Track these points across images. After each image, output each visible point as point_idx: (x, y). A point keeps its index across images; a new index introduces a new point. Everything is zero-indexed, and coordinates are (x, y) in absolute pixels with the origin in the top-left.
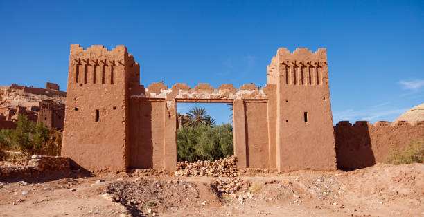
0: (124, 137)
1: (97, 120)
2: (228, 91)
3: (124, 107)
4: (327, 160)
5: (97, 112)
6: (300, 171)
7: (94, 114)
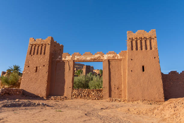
0: (47, 80)
1: (36, 72)
2: (100, 55)
3: (48, 65)
4: (157, 94)
5: (37, 67)
6: (139, 101)
7: (35, 69)
